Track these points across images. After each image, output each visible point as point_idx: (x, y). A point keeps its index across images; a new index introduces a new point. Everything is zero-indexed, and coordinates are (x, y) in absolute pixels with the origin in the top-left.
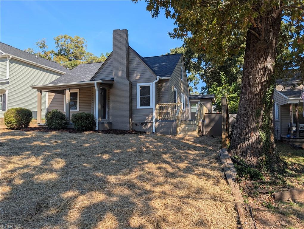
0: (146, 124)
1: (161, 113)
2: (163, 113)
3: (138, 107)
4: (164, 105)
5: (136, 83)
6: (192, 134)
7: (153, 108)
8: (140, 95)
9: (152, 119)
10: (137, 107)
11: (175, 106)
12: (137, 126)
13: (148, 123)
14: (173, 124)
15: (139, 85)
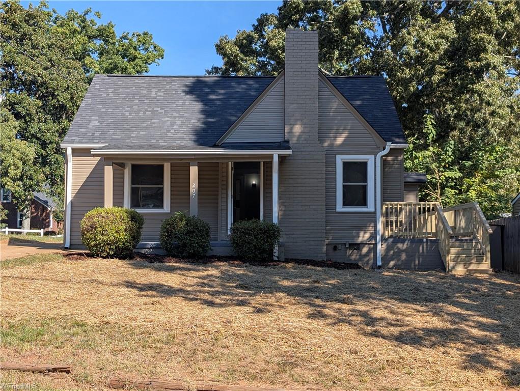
0: (358, 247)
1: (392, 222)
2: (396, 222)
3: (340, 208)
4: (399, 206)
5: (336, 155)
6: (478, 269)
7: (375, 213)
8: (344, 182)
9: (373, 236)
10: (336, 208)
11: (424, 209)
12: (336, 252)
13: (362, 245)
14: (421, 248)
15: (342, 160)
